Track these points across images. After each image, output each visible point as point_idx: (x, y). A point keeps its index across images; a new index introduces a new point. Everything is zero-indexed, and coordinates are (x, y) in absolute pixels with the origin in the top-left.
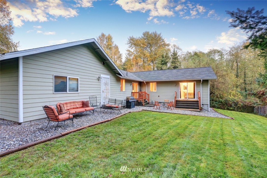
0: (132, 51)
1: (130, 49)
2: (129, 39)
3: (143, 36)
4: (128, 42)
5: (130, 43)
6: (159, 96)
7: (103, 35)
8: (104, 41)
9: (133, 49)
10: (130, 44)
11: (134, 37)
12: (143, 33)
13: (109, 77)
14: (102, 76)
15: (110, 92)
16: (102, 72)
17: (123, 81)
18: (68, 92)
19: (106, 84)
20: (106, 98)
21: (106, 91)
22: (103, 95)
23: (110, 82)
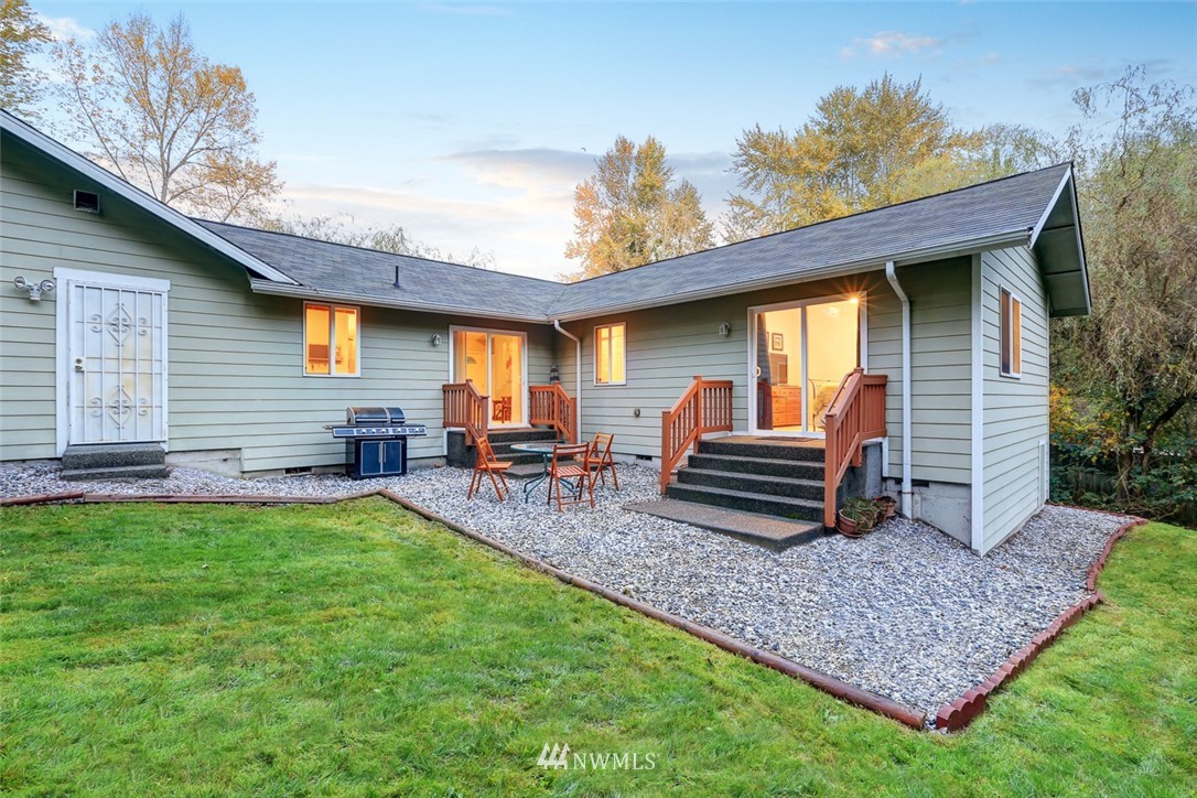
0: (758, 200)
1: (747, 195)
2: (744, 142)
3: (819, 116)
4: (735, 159)
5: (746, 165)
6: (637, 415)
7: (624, 146)
8: (627, 173)
9: (763, 190)
10: (746, 169)
11: (765, 131)
12: (821, 103)
13: (163, 285)
14: (63, 274)
15: (165, 376)
16: (69, 253)
17: (332, 319)
19: (121, 325)
20: (122, 408)
21: (112, 365)
22: (75, 390)
23: (165, 316)
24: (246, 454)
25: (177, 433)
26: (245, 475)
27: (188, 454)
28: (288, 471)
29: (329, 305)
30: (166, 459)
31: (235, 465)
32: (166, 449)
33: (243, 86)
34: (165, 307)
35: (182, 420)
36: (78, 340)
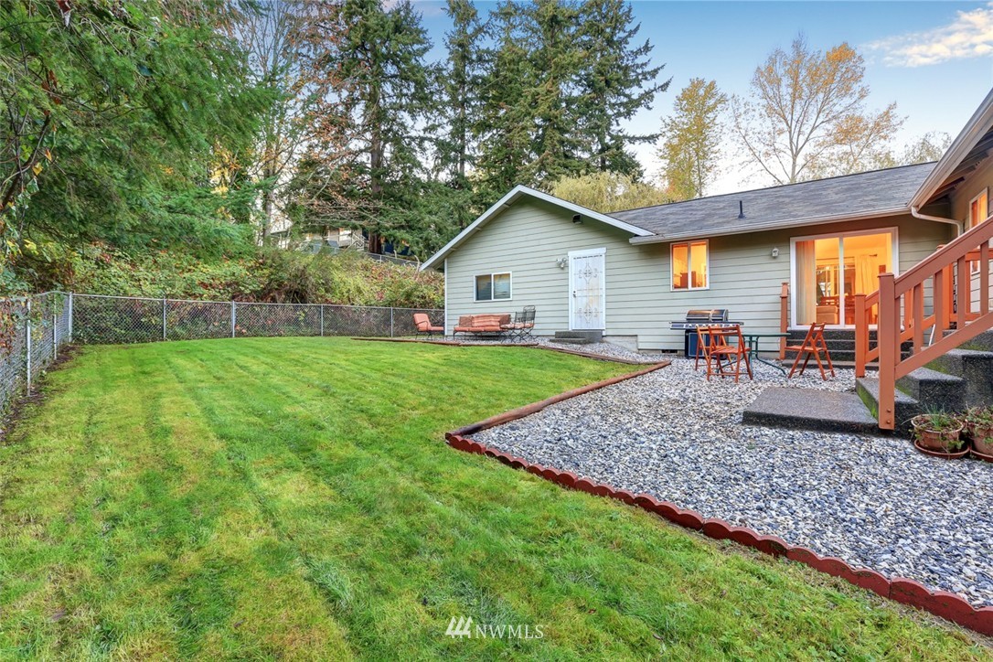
13: (602, 250)
14: (572, 254)
15: (604, 296)
16: (573, 244)
17: (689, 251)
18: (493, 300)
19: (588, 273)
20: (588, 313)
21: (585, 293)
22: (573, 305)
23: (604, 266)
24: (640, 339)
25: (610, 326)
26: (641, 352)
27: (614, 337)
28: (664, 351)
29: (686, 243)
30: (605, 339)
31: (635, 345)
32: (604, 334)
33: (853, 54)
34: (604, 262)
35: (612, 319)
36: (574, 282)
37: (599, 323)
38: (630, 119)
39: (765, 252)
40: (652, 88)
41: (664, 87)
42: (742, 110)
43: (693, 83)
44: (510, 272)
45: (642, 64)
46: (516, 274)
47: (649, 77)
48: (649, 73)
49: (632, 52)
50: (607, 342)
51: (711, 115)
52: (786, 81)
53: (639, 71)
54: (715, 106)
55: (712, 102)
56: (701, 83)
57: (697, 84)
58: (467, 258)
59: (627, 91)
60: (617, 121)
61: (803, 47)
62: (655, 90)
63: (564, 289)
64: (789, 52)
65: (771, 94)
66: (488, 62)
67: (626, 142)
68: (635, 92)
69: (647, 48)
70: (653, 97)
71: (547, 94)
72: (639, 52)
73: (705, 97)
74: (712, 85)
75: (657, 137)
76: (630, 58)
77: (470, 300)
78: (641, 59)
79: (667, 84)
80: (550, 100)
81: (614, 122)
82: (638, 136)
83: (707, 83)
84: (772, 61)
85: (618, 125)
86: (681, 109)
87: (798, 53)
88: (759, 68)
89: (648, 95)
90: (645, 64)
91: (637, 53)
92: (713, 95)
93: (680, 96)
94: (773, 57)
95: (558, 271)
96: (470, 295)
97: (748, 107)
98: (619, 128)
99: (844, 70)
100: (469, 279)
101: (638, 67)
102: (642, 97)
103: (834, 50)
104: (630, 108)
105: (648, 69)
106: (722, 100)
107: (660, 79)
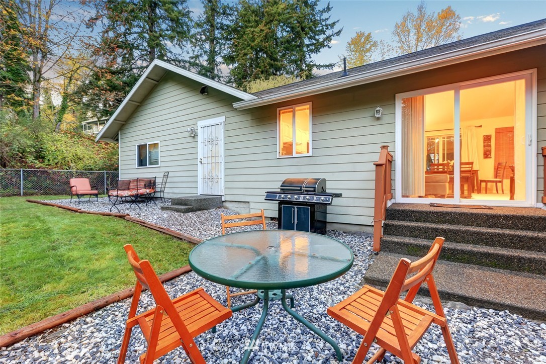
13: (221, 119)
14: (201, 123)
15: (223, 163)
16: (201, 114)
17: (294, 116)
18: (148, 166)
19: (211, 141)
20: (211, 179)
21: (209, 160)
22: (201, 171)
23: (222, 133)
24: (252, 205)
25: (228, 192)
27: (232, 203)
29: (291, 107)
30: (225, 204)
31: (248, 211)
32: (223, 199)
33: (454, 14)
34: (222, 130)
35: (230, 185)
36: (202, 150)
37: (219, 189)
38: (317, 53)
39: (368, 113)
40: (331, 34)
41: (338, 33)
42: (385, 50)
43: (358, 34)
44: (159, 142)
45: (326, 19)
46: (163, 144)
47: (329, 28)
48: (330, 25)
49: (319, 11)
50: (226, 208)
51: (368, 54)
52: (413, 32)
53: (324, 23)
54: (370, 49)
55: (368, 46)
56: (362, 34)
57: (360, 35)
58: (132, 130)
59: (317, 37)
60: (310, 55)
61: (424, 10)
62: (333, 35)
63: (193, 156)
64: (416, 13)
65: (403, 40)
66: (230, 15)
67: (315, 68)
68: (321, 38)
69: (328, 9)
70: (331, 39)
71: (260, 32)
72: (324, 11)
73: (365, 43)
74: (369, 36)
75: (334, 65)
76: (319, 15)
77: (133, 167)
78: (325, 16)
79: (340, 31)
80: (262, 36)
81: (308, 56)
82: (322, 64)
83: (366, 34)
84: (405, 19)
85: (310, 57)
86: (350, 50)
87: (421, 14)
88: (397, 24)
89: (329, 38)
90: (327, 19)
91: (322, 12)
92: (369, 42)
93: (350, 42)
94: (406, 17)
95: (190, 140)
96: (133, 162)
97: (389, 48)
98: (310, 60)
99: (448, 25)
100: (132, 148)
101: (323, 21)
102: (325, 40)
103: (443, 11)
104: (318, 47)
105: (329, 22)
106: (375, 44)
107: (336, 29)
